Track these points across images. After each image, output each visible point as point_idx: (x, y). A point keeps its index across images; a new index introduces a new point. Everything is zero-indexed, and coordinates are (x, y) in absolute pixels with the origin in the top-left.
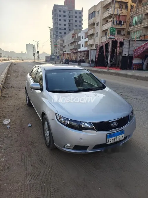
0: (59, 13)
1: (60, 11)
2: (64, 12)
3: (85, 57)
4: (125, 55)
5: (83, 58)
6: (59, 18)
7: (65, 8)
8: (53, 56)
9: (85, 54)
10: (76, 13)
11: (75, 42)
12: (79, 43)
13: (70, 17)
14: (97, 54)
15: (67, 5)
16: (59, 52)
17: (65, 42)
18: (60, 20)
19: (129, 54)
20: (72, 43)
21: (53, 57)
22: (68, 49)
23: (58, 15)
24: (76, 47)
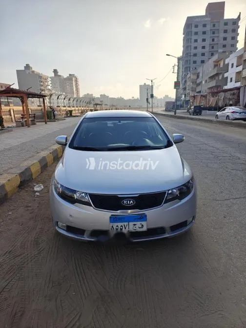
0: (194, 30)
1: (196, 26)
2: (205, 26)
3: (234, 100)
5: (231, 103)
6: (194, 37)
7: (206, 19)
8: (179, 101)
9: (234, 94)
10: (226, 24)
11: (219, 74)
12: (226, 75)
13: (214, 33)
15: (210, 14)
16: (189, 94)
17: (201, 75)
18: (196, 41)
20: (212, 78)
21: (178, 103)
22: (205, 87)
23: (193, 33)
24: (218, 84)
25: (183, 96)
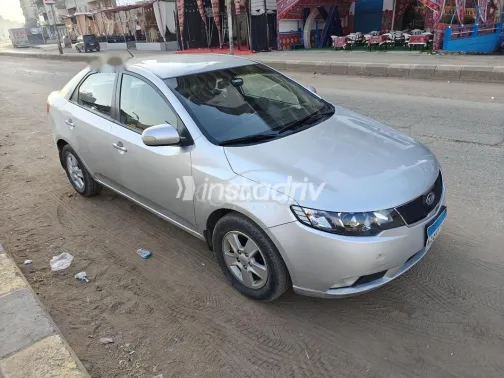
3: (143, 24)
4: (258, 11)
5: (138, 28)
8: (35, 26)
14: (181, 12)
19: (266, 9)
21: (35, 31)
25: (42, 18)
